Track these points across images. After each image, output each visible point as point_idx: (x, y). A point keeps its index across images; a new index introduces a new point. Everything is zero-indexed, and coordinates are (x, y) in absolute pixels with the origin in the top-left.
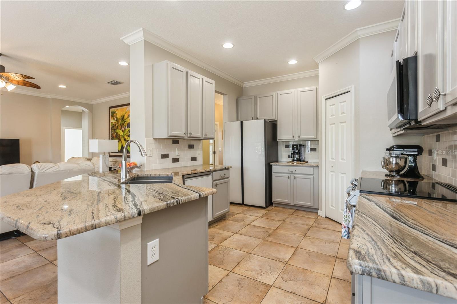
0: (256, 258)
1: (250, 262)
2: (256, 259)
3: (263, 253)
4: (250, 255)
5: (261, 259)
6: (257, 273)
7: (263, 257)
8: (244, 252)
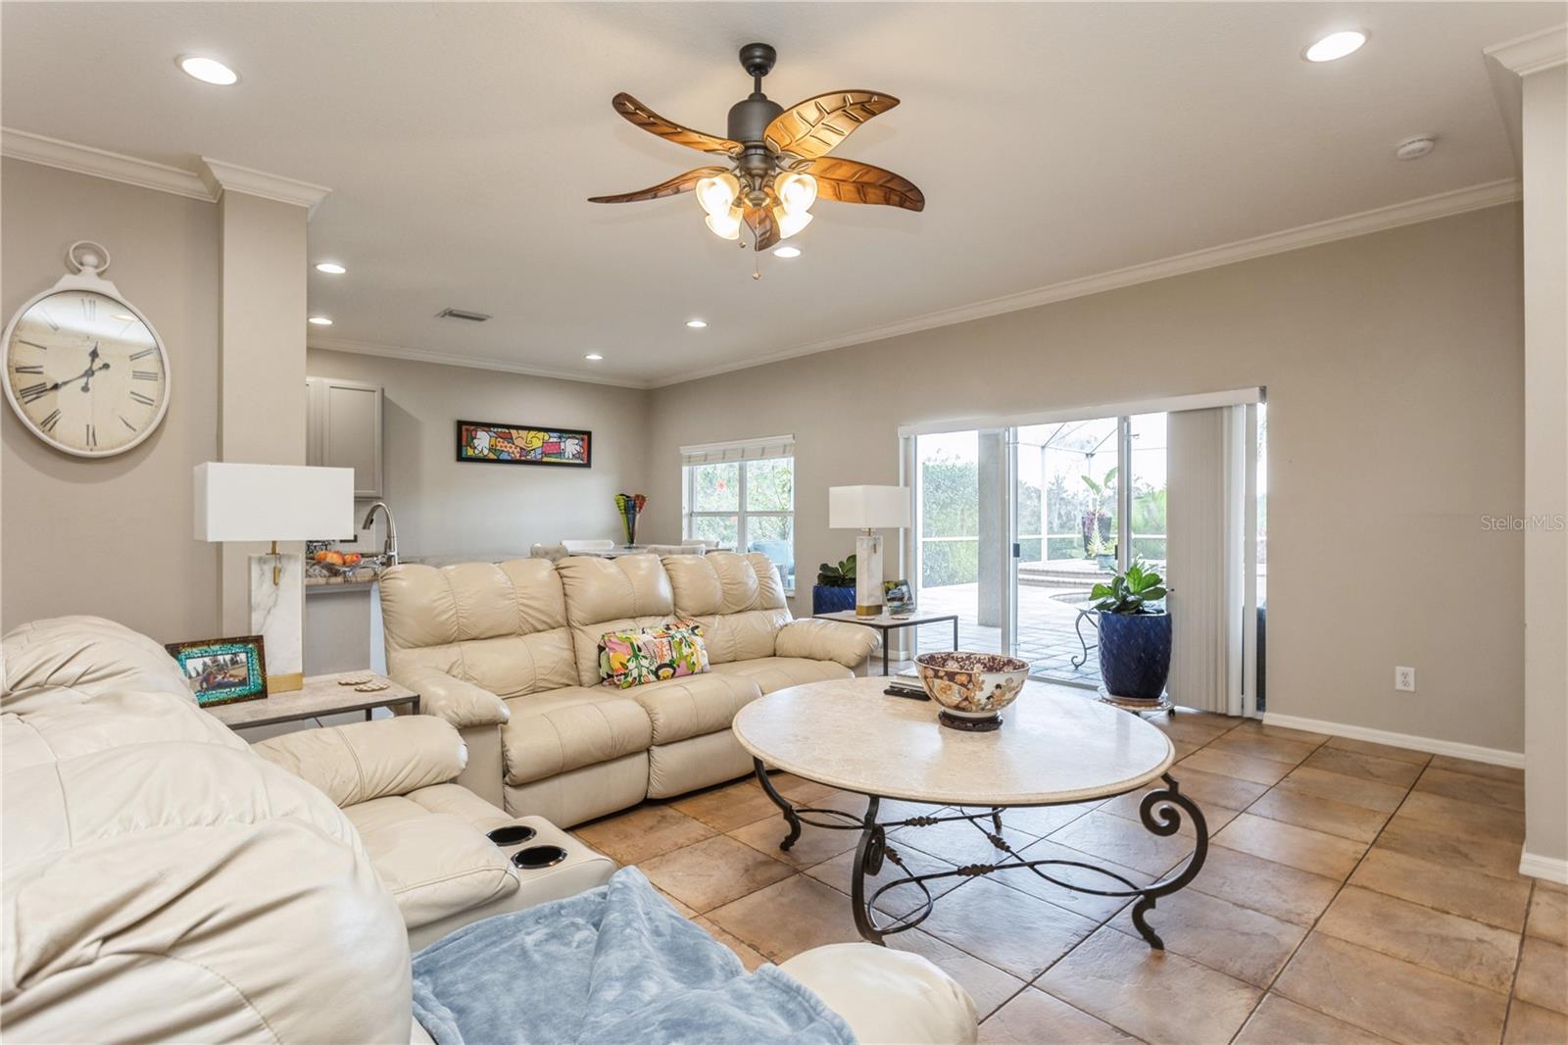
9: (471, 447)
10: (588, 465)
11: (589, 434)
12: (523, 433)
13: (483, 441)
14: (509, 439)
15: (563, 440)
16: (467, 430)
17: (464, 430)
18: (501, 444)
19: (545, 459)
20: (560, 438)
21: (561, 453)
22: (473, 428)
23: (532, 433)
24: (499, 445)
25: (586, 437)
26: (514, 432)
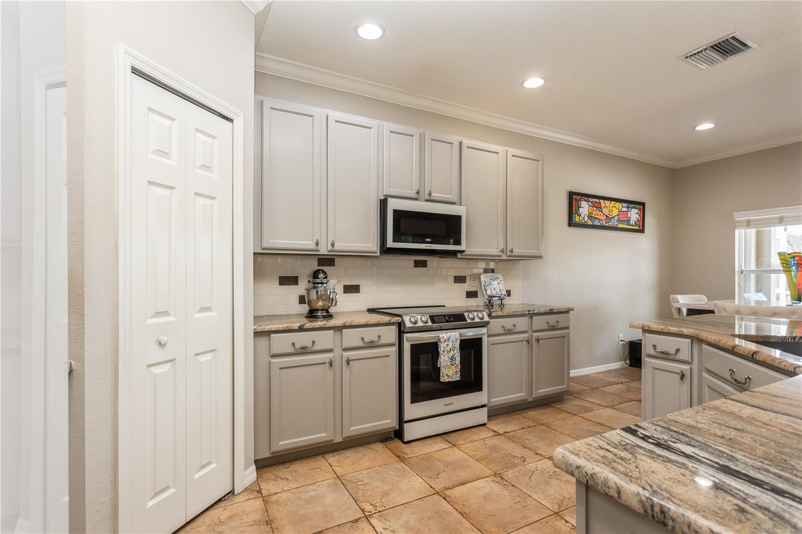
0: (548, 498)
1: (564, 495)
2: (547, 496)
3: (524, 504)
4: (556, 509)
5: (538, 494)
6: (560, 476)
7: (529, 496)
8: (567, 522)
9: (577, 214)
10: (642, 231)
11: (643, 204)
12: (607, 202)
13: (585, 208)
14: (599, 207)
15: (630, 209)
16: (576, 199)
17: (574, 198)
18: (596, 213)
19: (620, 226)
20: (628, 207)
21: (628, 221)
22: (579, 197)
23: (613, 203)
24: (594, 213)
25: (642, 207)
26: (602, 201)
